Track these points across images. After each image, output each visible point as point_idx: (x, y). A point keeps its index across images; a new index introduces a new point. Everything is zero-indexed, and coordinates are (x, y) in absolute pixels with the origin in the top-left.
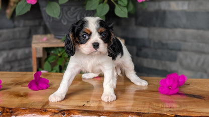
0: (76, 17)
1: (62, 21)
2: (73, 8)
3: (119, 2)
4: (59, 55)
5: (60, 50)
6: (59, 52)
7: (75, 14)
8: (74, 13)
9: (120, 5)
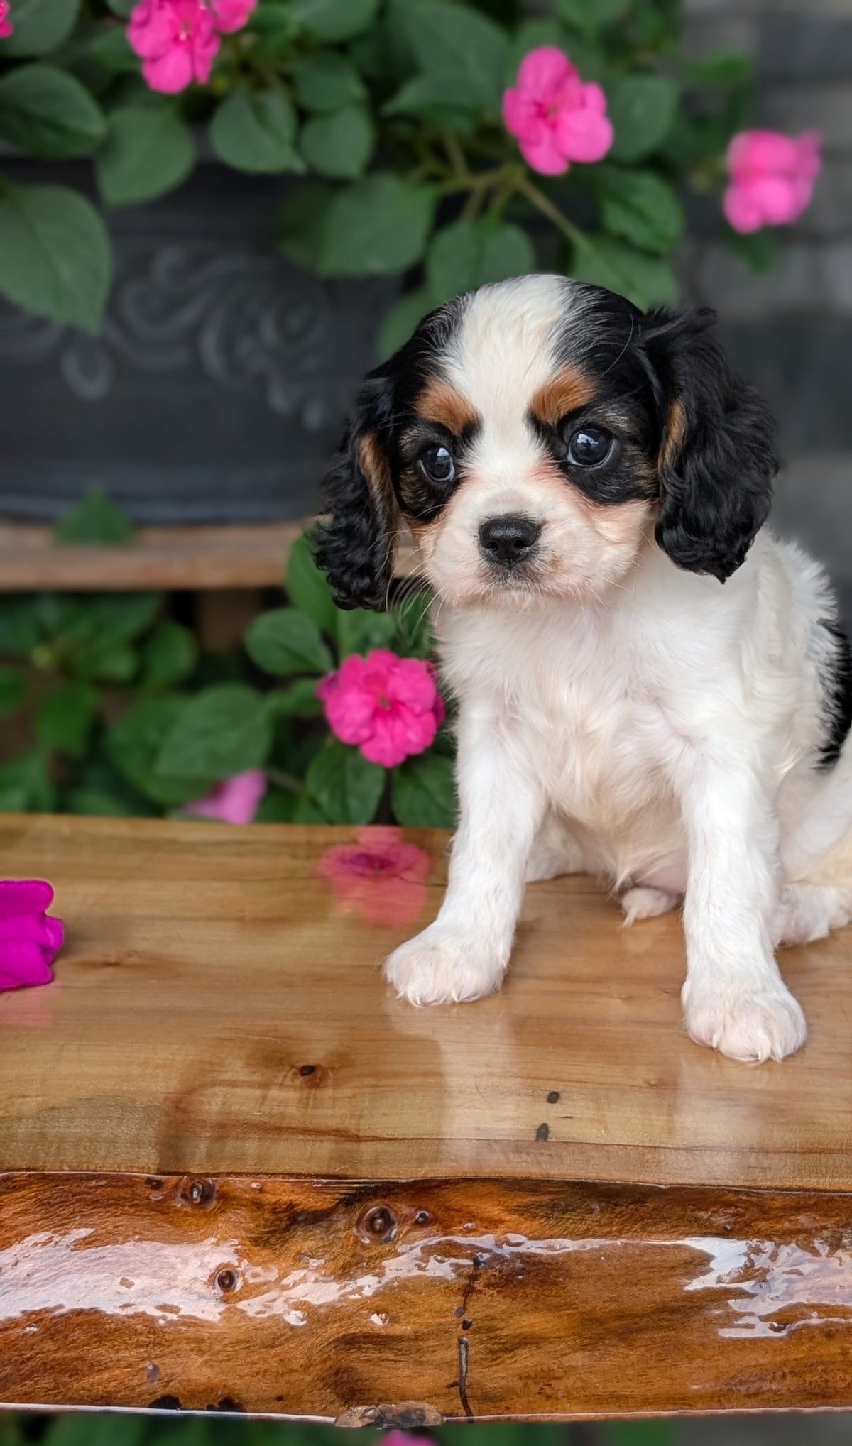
0: (192, 336)
1: (71, 366)
2: (168, 258)
3: (616, 219)
4: (43, 658)
5: (49, 613)
6: (45, 636)
7: (188, 315)
8: (174, 305)
9: (623, 242)
